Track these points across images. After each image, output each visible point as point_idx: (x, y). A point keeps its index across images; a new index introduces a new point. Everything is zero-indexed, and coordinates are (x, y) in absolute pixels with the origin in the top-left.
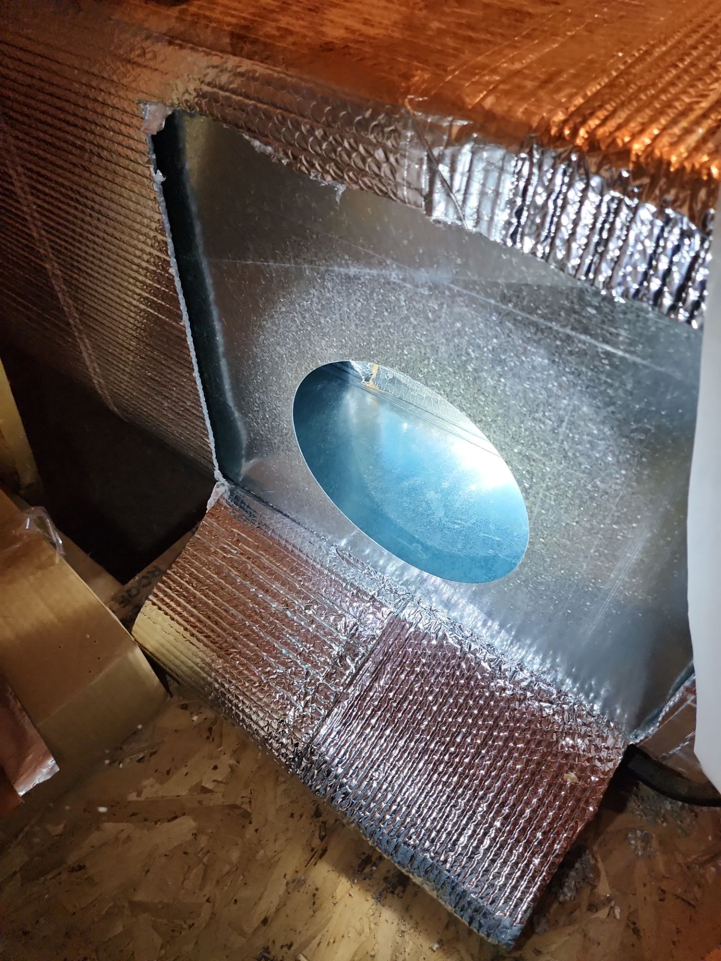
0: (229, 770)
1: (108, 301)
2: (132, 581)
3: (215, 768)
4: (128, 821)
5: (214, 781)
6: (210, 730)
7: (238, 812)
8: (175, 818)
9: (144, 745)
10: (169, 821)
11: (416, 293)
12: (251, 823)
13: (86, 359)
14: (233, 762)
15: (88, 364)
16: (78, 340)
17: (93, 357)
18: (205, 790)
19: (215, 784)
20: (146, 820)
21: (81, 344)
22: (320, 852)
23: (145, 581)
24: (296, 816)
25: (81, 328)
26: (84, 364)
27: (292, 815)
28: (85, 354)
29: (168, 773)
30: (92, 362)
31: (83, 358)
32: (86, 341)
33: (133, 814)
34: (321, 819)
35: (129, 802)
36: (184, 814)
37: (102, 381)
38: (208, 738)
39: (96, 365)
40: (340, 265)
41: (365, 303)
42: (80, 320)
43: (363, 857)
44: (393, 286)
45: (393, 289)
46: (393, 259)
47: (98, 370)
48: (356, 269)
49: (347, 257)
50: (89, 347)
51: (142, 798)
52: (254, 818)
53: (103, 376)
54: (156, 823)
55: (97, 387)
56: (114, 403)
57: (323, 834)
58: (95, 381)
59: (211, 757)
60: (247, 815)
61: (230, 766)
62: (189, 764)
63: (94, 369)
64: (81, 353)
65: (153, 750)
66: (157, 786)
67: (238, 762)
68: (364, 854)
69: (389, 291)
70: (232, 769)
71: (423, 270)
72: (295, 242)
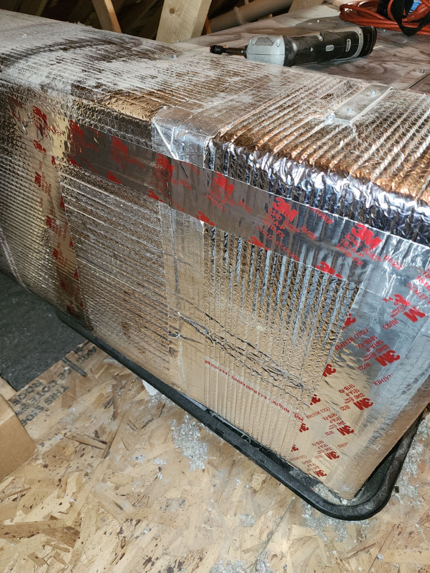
0: (70, 505)
2: (23, 389)
3: (61, 504)
4: (3, 538)
5: (59, 512)
6: (60, 480)
7: (72, 531)
8: (33, 535)
9: (18, 490)
10: (28, 537)
12: (79, 538)
13: (7, 255)
14: (72, 500)
15: (8, 258)
16: (2, 245)
17: (10, 254)
18: (53, 518)
19: (60, 514)
20: (14, 537)
21: (4, 246)
22: (120, 556)
23: (30, 390)
24: (108, 534)
25: (4, 237)
26: (6, 258)
27: (105, 533)
28: (6, 253)
29: (31, 507)
30: (10, 257)
31: (5, 256)
32: (7, 245)
33: (7, 533)
34: (123, 535)
35: (5, 526)
36: (38, 533)
37: (16, 269)
38: (58, 485)
39: (12, 259)
42: (4, 233)
43: (147, 558)
50: (8, 248)
51: (13, 523)
52: (82, 535)
53: (16, 265)
54: (20, 539)
56: (23, 281)
57: (124, 544)
59: (58, 497)
60: (77, 533)
61: (70, 503)
62: (44, 502)
63: (11, 261)
64: (4, 252)
65: (23, 493)
66: (24, 515)
67: (75, 500)
70: (72, 505)
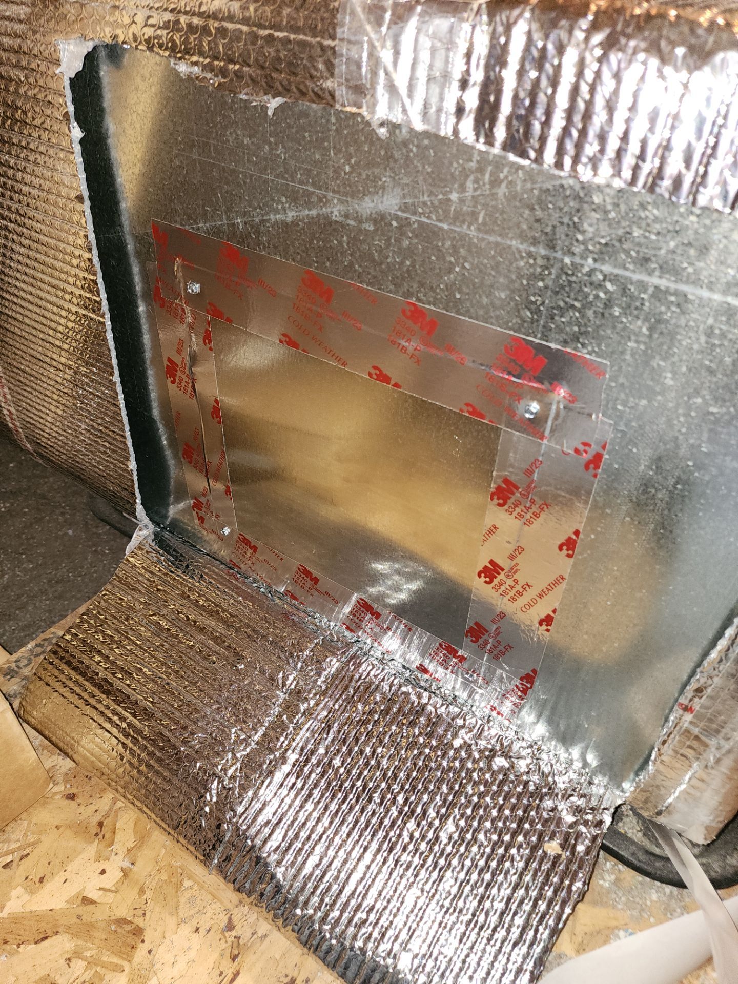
0: (122, 874)
1: (20, 301)
2: (23, 649)
3: (103, 872)
5: (100, 889)
6: (101, 824)
7: (128, 928)
8: (46, 938)
9: (13, 846)
10: (36, 943)
11: (360, 230)
12: (143, 941)
14: (127, 864)
18: (86, 901)
19: (101, 892)
20: (6, 942)
22: (230, 977)
24: (202, 931)
27: (197, 930)
29: (41, 880)
34: (234, 933)
36: (57, 933)
37: (13, 411)
38: (97, 835)
40: (276, 212)
41: (304, 255)
44: (334, 226)
45: (334, 230)
46: (334, 191)
47: (9, 397)
48: (294, 214)
49: (284, 199)
51: (4, 915)
52: (147, 935)
53: (14, 403)
54: (19, 946)
55: (8, 419)
56: (26, 437)
57: (236, 952)
58: (5, 412)
59: (98, 859)
60: (138, 932)
61: (123, 870)
62: (69, 868)
65: (25, 853)
66: (27, 897)
67: (133, 864)
68: (286, 976)
69: (330, 234)
70: (126, 873)
71: (367, 199)
72: (227, 192)
